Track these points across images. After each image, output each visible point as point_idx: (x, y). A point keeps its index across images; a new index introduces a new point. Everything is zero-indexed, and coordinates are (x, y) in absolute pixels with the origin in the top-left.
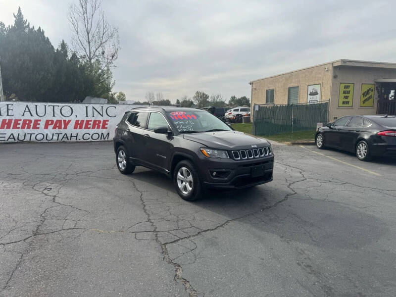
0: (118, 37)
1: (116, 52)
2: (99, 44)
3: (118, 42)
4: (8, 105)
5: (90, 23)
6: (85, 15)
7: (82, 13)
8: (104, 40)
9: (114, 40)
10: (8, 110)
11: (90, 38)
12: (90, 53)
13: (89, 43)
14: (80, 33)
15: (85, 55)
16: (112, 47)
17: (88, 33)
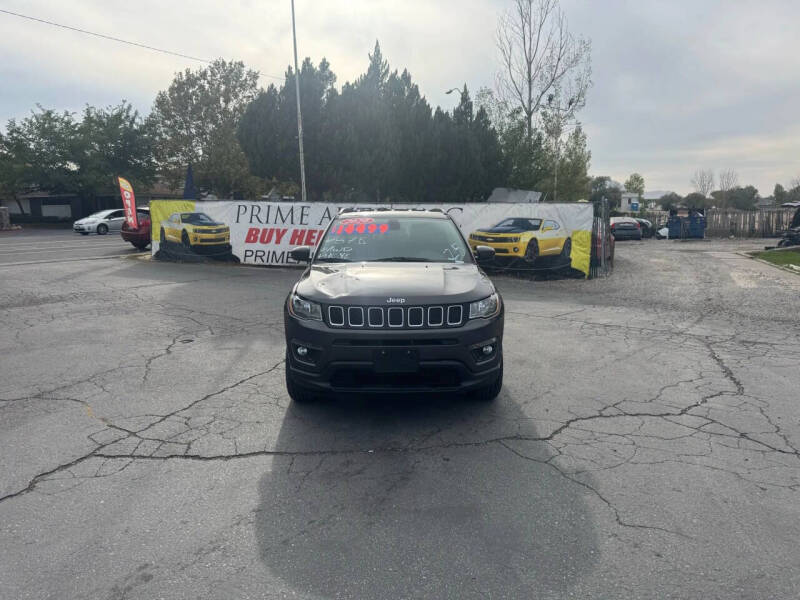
0: (589, 59)
1: (581, 94)
2: (549, 80)
3: (589, 71)
4: (303, 208)
5: (534, 42)
6: (527, 28)
7: (521, 26)
8: (559, 72)
9: (580, 68)
10: (302, 214)
11: (533, 72)
12: (530, 101)
13: (530, 82)
14: (514, 65)
15: (520, 108)
16: (574, 83)
17: (529, 63)
